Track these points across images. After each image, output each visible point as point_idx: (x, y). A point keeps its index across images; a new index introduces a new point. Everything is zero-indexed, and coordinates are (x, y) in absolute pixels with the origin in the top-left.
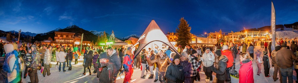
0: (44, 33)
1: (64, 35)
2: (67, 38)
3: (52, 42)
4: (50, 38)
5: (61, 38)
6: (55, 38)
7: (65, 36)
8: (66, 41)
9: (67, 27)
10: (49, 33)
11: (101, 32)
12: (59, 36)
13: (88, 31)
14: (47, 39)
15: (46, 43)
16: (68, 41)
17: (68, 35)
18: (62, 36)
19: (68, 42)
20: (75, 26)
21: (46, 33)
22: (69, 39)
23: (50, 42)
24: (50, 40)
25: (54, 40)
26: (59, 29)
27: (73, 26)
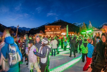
0: (37, 28)
1: (53, 28)
2: (55, 30)
4: (41, 31)
5: (50, 31)
6: (46, 30)
8: (54, 32)
9: (54, 22)
10: (41, 28)
11: (81, 23)
12: (48, 29)
16: (56, 32)
17: (55, 28)
18: (51, 29)
19: (56, 34)
20: (60, 20)
25: (44, 32)
26: (48, 23)
27: (59, 20)
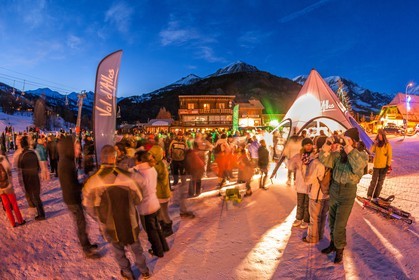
0: (144, 95)
1: (206, 102)
2: (214, 111)
3: (172, 126)
4: (163, 110)
5: (196, 112)
6: (182, 112)
7: (208, 105)
8: (212, 118)
9: (218, 72)
10: (160, 94)
11: (332, 77)
12: (191, 106)
13: (286, 79)
14: (154, 116)
15: (156, 127)
16: (217, 118)
17: (216, 102)
18: (199, 106)
19: (216, 122)
20: (244, 66)
21: (150, 95)
22: (218, 114)
23: (167, 124)
24: (163, 118)
25: (176, 117)
26: (191, 78)
27: (236, 66)
